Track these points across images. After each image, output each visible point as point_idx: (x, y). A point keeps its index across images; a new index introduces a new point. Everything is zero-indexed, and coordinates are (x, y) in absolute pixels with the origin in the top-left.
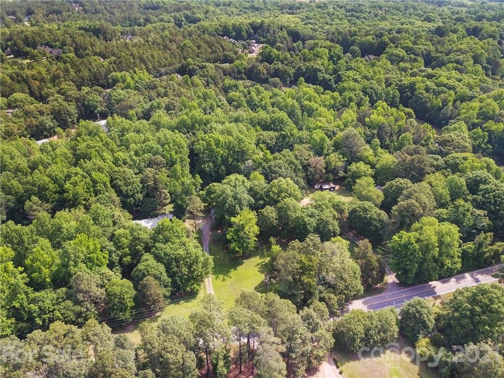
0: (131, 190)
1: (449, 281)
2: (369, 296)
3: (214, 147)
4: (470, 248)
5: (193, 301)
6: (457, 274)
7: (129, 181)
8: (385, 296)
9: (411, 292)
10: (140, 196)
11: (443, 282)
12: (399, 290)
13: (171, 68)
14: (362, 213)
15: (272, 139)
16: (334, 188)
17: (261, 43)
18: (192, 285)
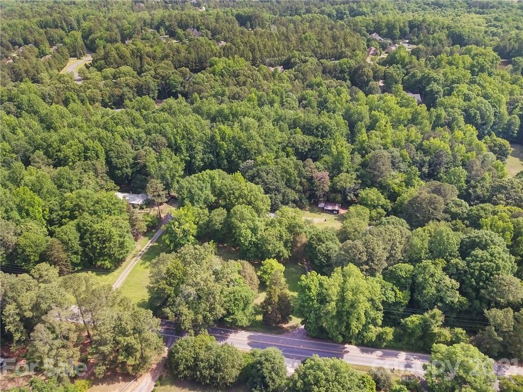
0: (120, 164)
1: (372, 352)
2: (264, 333)
3: (218, 138)
4: (412, 322)
5: (104, 276)
6: (386, 347)
7: (121, 154)
8: (280, 339)
9: (314, 346)
10: (129, 171)
11: (363, 351)
12: (305, 339)
13: (277, 59)
14: (315, 242)
15: (304, 143)
16: (338, 211)
17: (414, 43)
18: (105, 260)
